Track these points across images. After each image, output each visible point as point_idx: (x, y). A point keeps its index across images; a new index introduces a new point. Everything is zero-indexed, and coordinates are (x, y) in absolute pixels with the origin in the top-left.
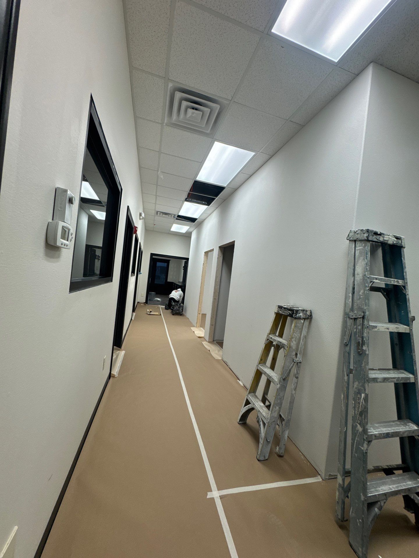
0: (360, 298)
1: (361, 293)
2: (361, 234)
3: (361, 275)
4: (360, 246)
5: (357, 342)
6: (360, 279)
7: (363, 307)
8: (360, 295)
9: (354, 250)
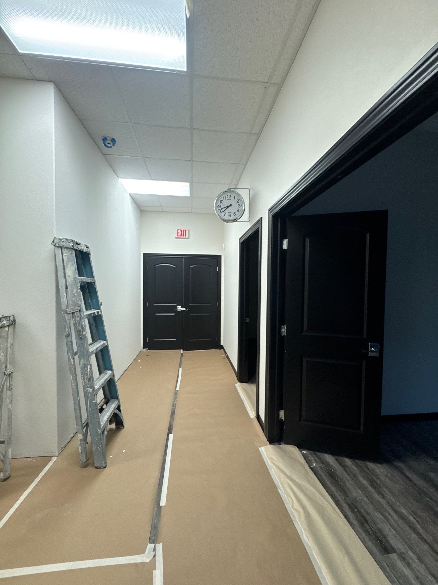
0: (74, 296)
1: (74, 292)
2: (66, 242)
3: (72, 277)
4: (66, 253)
5: (78, 330)
6: (72, 281)
7: (78, 303)
8: (74, 294)
9: (61, 255)
